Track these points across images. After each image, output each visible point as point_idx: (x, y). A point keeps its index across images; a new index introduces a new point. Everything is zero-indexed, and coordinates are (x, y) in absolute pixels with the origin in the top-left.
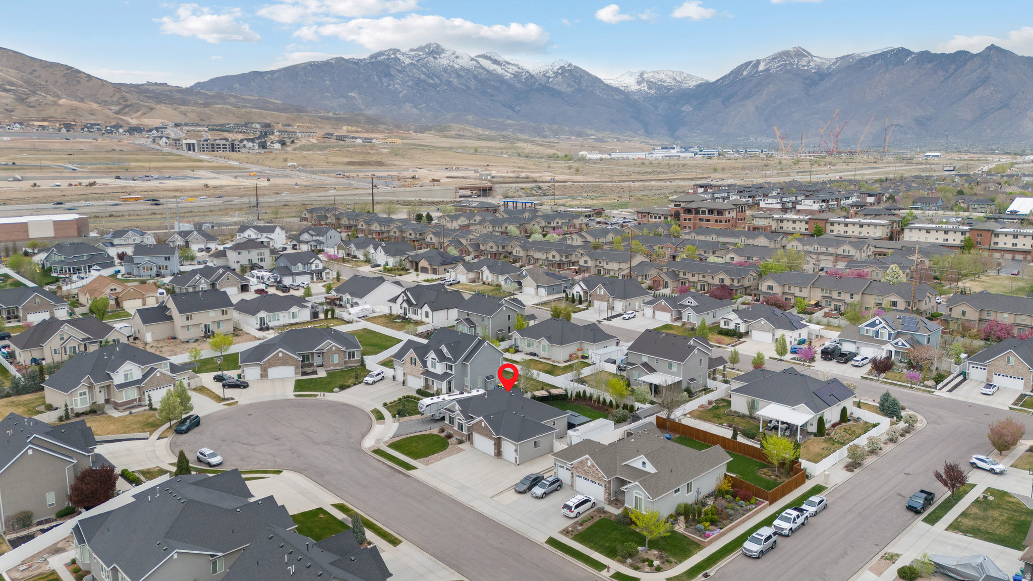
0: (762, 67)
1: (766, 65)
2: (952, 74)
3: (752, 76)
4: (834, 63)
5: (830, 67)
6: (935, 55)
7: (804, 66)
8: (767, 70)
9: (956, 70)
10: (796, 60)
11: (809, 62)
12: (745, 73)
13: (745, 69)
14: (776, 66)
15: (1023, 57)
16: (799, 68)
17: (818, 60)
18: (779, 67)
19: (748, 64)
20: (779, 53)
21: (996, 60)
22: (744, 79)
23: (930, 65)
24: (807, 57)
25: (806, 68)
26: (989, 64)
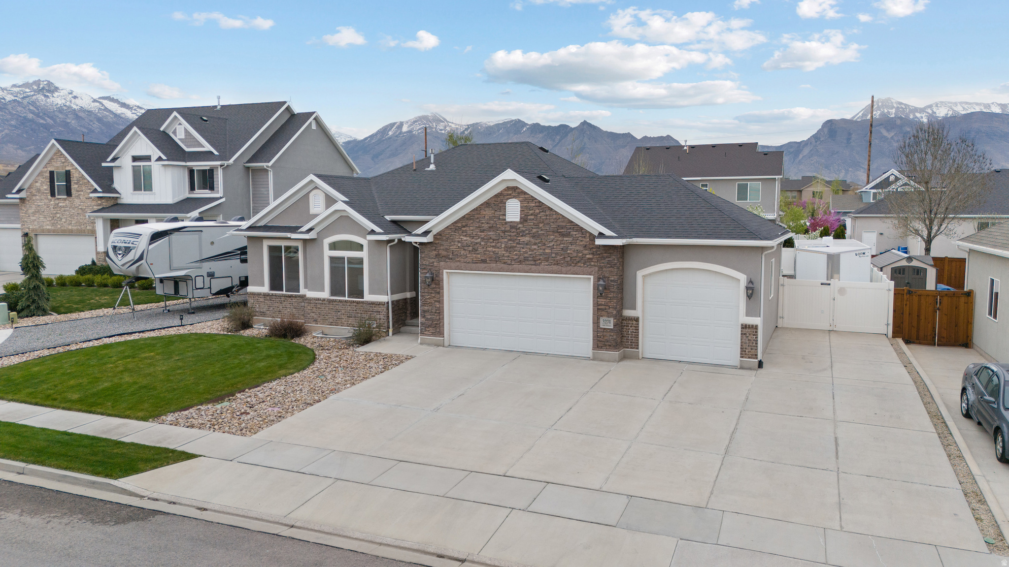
0: (405, 129)
1: (409, 127)
2: (558, 143)
3: (397, 136)
4: (466, 129)
5: (463, 132)
6: (544, 127)
7: (441, 130)
8: (410, 132)
9: (560, 141)
10: (434, 124)
11: (445, 127)
12: (390, 133)
13: (390, 129)
14: (418, 128)
15: (606, 132)
16: (437, 132)
17: (453, 126)
18: (420, 129)
19: (392, 125)
20: (419, 117)
21: (588, 133)
22: (390, 138)
23: (541, 135)
24: (443, 122)
25: (443, 132)
26: (584, 137)
